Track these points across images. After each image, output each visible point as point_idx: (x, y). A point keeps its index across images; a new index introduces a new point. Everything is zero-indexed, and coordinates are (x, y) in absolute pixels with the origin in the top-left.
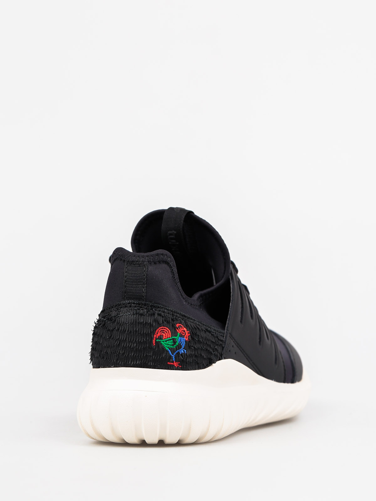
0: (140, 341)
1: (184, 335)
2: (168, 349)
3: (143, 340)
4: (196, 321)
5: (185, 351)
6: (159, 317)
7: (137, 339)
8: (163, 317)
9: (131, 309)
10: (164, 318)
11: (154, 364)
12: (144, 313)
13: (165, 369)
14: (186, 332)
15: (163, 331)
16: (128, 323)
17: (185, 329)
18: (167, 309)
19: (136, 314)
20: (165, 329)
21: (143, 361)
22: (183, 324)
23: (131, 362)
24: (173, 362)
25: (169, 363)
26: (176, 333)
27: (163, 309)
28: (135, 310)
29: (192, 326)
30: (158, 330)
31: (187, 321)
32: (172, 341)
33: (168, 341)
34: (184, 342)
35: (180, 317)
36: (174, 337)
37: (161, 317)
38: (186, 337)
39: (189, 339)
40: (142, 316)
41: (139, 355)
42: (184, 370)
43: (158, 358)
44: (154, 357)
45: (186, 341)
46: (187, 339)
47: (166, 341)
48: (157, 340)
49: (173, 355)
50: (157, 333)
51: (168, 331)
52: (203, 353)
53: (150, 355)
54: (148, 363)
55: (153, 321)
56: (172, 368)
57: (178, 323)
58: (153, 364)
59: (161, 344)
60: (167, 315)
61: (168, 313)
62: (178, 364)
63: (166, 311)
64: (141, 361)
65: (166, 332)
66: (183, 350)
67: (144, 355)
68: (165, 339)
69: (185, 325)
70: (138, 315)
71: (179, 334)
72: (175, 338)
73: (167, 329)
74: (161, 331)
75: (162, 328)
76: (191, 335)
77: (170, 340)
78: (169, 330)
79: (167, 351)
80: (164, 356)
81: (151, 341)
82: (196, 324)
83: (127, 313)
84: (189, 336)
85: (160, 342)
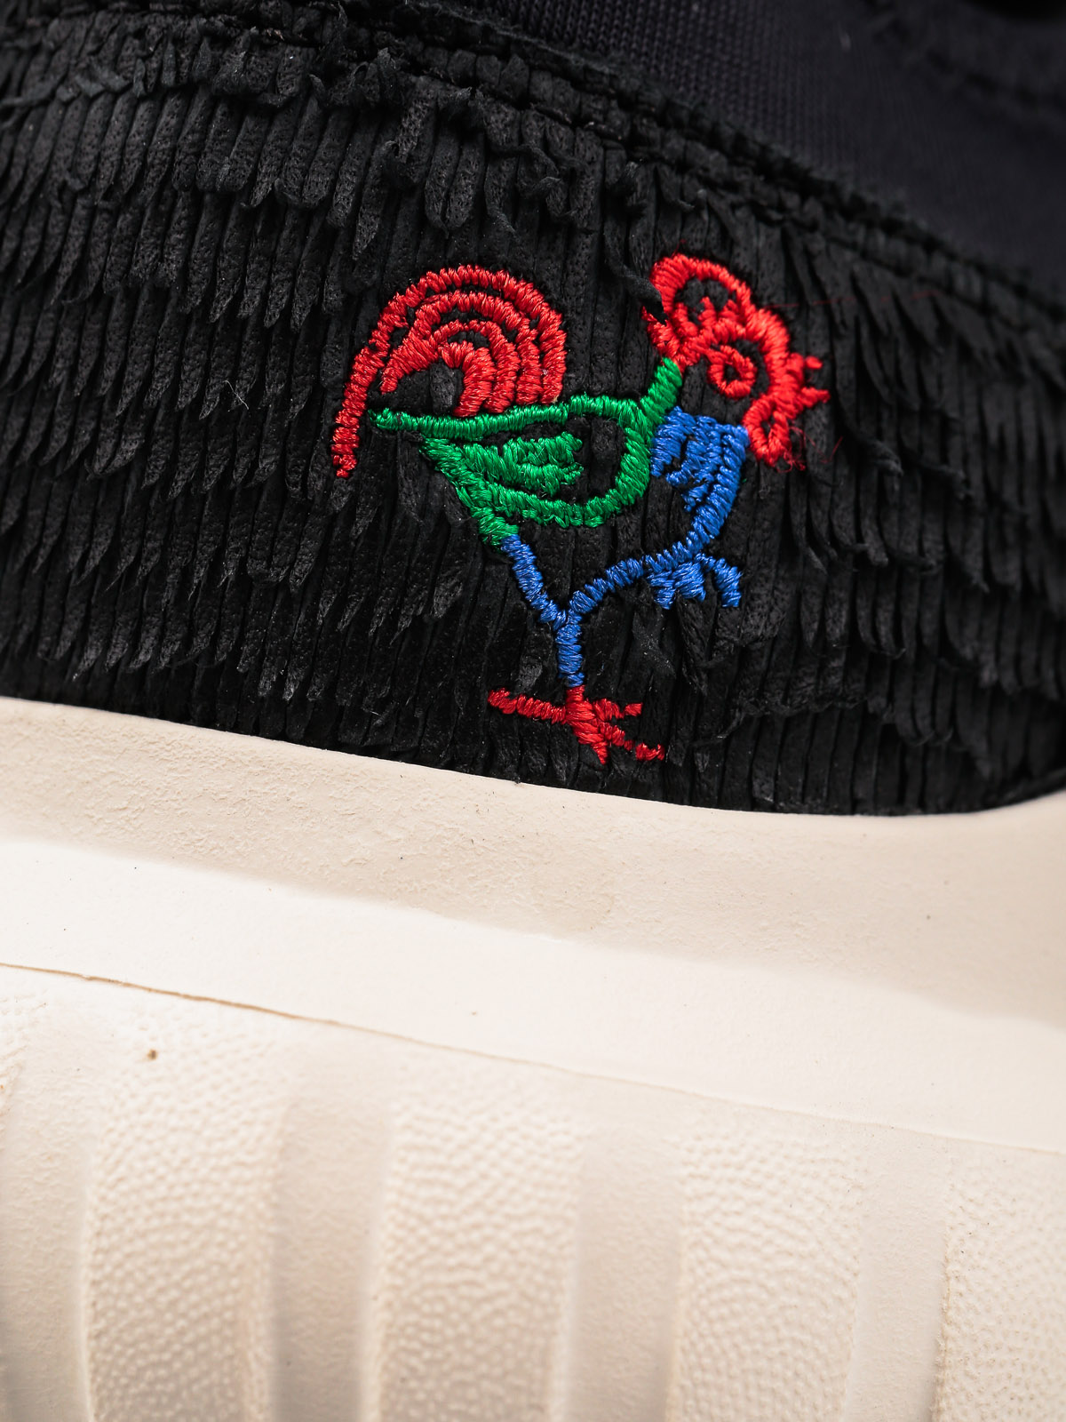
0: (183, 402)
1: (745, 398)
2: (511, 531)
3: (226, 395)
4: (951, 256)
5: (730, 575)
6: (446, 152)
7: (160, 386)
8: (492, 154)
9: (140, 34)
10: (507, 167)
11: (330, 691)
12: (274, 89)
13: (450, 766)
14: (777, 356)
15: (475, 312)
16: (89, 188)
17: (764, 324)
18: (561, 71)
19: (187, 90)
20: (496, 291)
21: (200, 643)
22: (743, 260)
23: (80, 644)
24: (552, 688)
25: (500, 698)
26: (634, 364)
27: (517, 61)
28: (179, 41)
29: (879, 304)
30: (412, 295)
31: (818, 244)
32: (565, 440)
33: (514, 434)
34: (729, 477)
35: (733, 187)
36: (598, 404)
37: (472, 156)
38: (766, 423)
39: (795, 446)
40: (249, 123)
41: (163, 562)
42: (694, 802)
43: (378, 623)
44: (325, 608)
45: (750, 466)
46: (776, 444)
47: (493, 438)
48: (386, 418)
49: (563, 606)
50: (396, 337)
51: (537, 323)
52: (971, 631)
53: (285, 584)
54: (258, 671)
55: (359, 192)
56: (538, 762)
57: (683, 249)
58: (316, 692)
59: (432, 464)
60: (561, 134)
61: (579, 121)
62: (619, 722)
63: (544, 85)
64: (187, 643)
65: (511, 333)
66: (706, 571)
67: (215, 569)
68: (484, 409)
69: (773, 278)
70: (199, 103)
71: (669, 370)
72: (608, 415)
73: (531, 295)
74: (445, 316)
75: (467, 285)
76: (847, 404)
77: (549, 427)
78: (548, 314)
79: (494, 555)
80: (440, 612)
81: (313, 425)
82: (950, 290)
83: (93, 78)
84: (802, 414)
85: (415, 439)
